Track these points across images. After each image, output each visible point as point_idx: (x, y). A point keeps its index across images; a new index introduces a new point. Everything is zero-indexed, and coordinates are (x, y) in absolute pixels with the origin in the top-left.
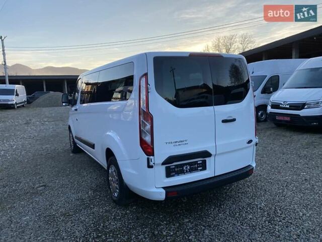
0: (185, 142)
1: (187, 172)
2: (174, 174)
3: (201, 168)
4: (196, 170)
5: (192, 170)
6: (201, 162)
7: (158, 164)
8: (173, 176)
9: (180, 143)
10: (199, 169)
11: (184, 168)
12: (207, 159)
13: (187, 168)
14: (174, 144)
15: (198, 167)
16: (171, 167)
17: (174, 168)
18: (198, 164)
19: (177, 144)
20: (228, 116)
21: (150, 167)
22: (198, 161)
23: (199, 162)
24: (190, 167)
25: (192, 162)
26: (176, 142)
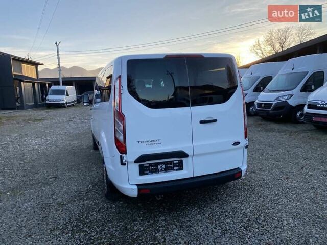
0: (158, 142)
1: (162, 170)
2: (148, 172)
3: (178, 168)
4: (172, 169)
5: (167, 169)
6: (177, 162)
7: (131, 162)
8: (147, 174)
9: (152, 143)
10: (175, 168)
11: (159, 167)
12: (184, 160)
13: (161, 167)
14: (146, 143)
15: (174, 167)
16: (145, 166)
17: (149, 167)
18: (174, 164)
19: (150, 143)
20: (208, 116)
21: (123, 164)
22: (173, 161)
23: (175, 162)
24: (165, 166)
25: (168, 162)
26: (148, 142)
